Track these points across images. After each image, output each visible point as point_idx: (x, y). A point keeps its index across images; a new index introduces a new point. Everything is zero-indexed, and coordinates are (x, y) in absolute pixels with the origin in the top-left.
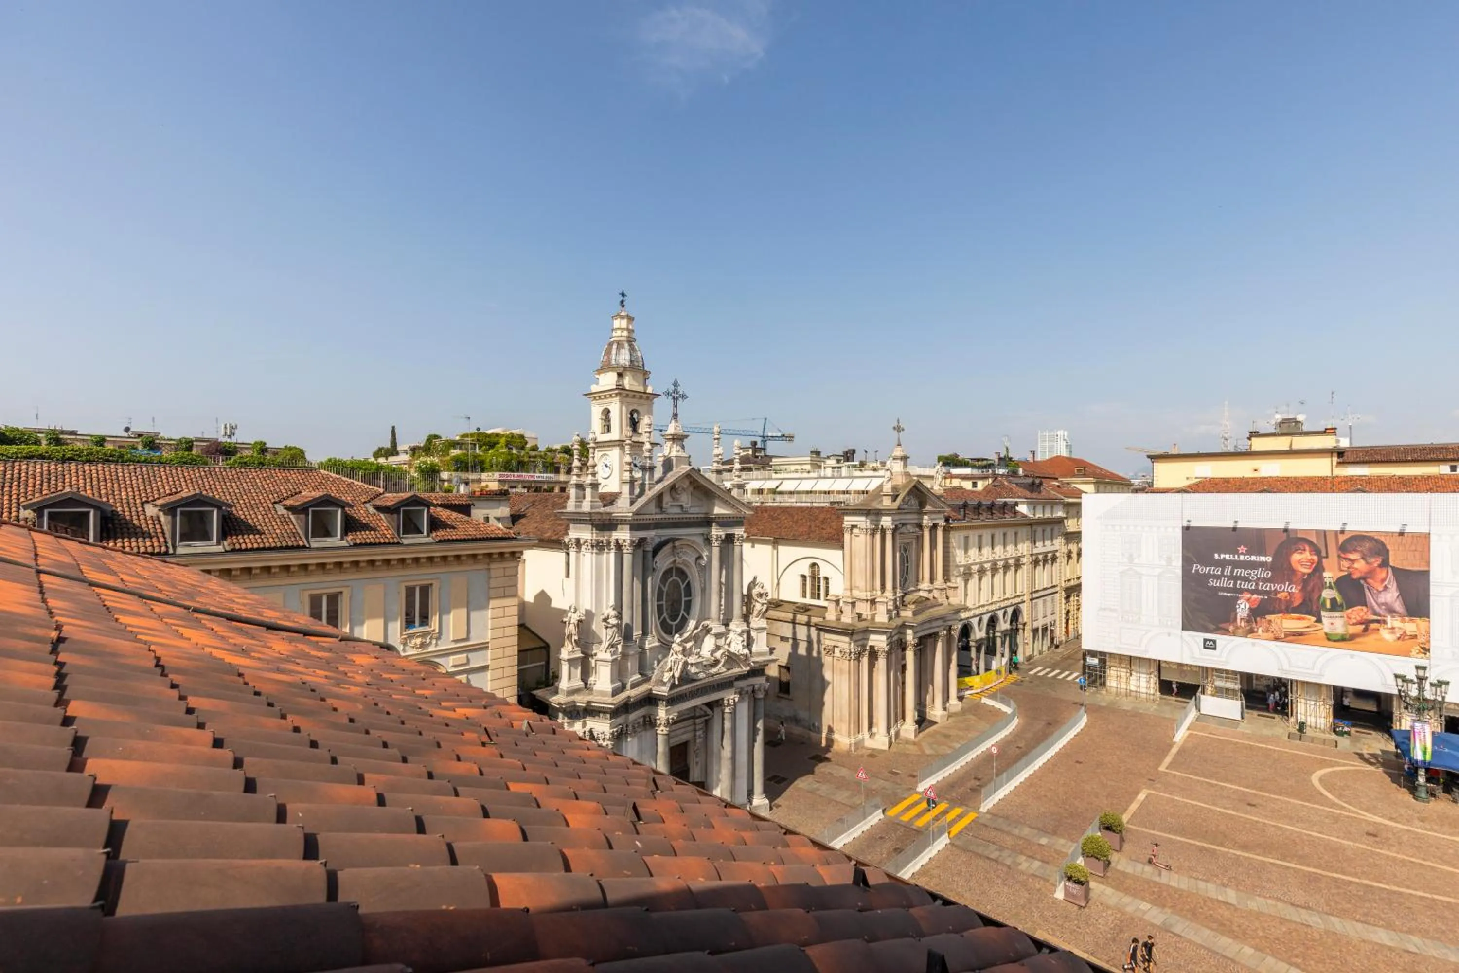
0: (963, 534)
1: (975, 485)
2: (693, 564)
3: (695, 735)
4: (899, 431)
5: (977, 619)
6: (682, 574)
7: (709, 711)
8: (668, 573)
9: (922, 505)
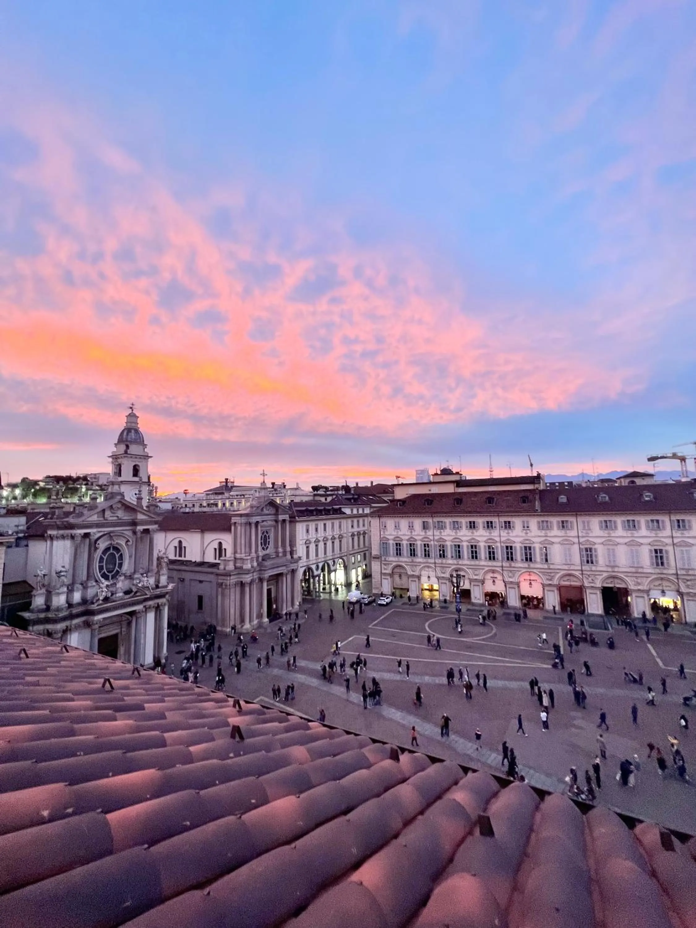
0: (304, 524)
1: (326, 499)
2: (124, 545)
3: (121, 631)
4: (264, 476)
5: (315, 565)
6: (117, 549)
7: (129, 617)
8: (107, 549)
9: (277, 510)
